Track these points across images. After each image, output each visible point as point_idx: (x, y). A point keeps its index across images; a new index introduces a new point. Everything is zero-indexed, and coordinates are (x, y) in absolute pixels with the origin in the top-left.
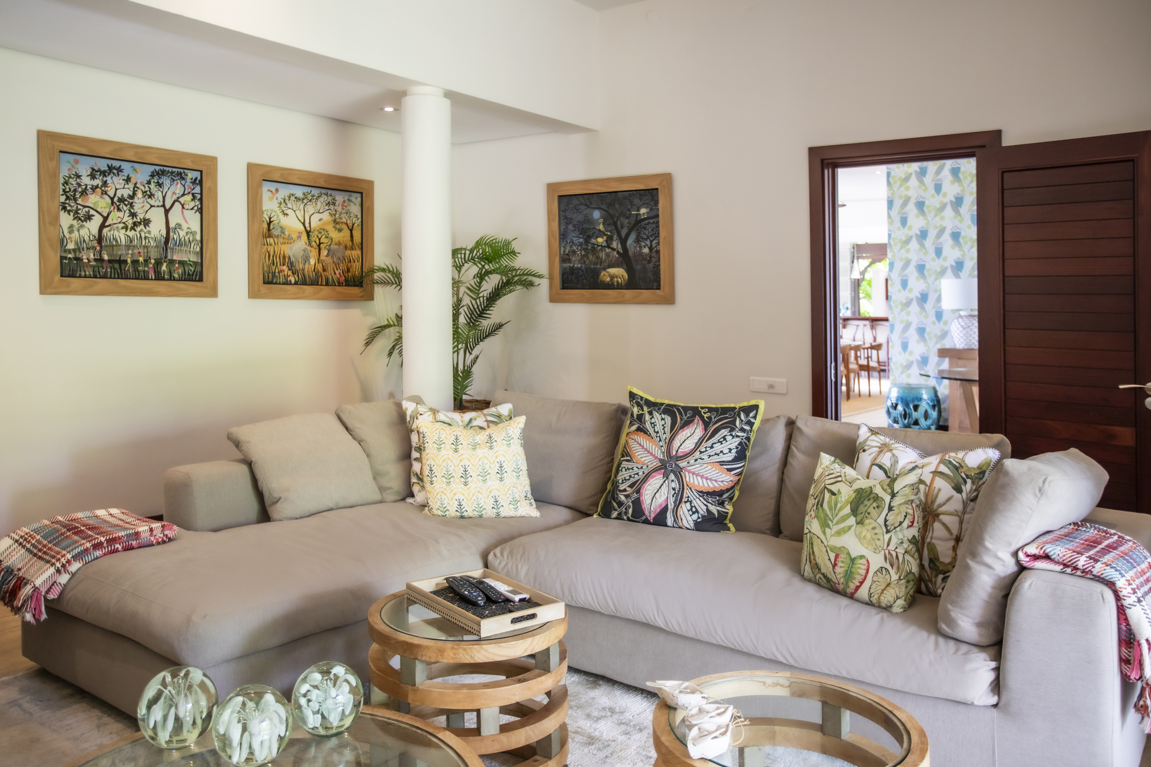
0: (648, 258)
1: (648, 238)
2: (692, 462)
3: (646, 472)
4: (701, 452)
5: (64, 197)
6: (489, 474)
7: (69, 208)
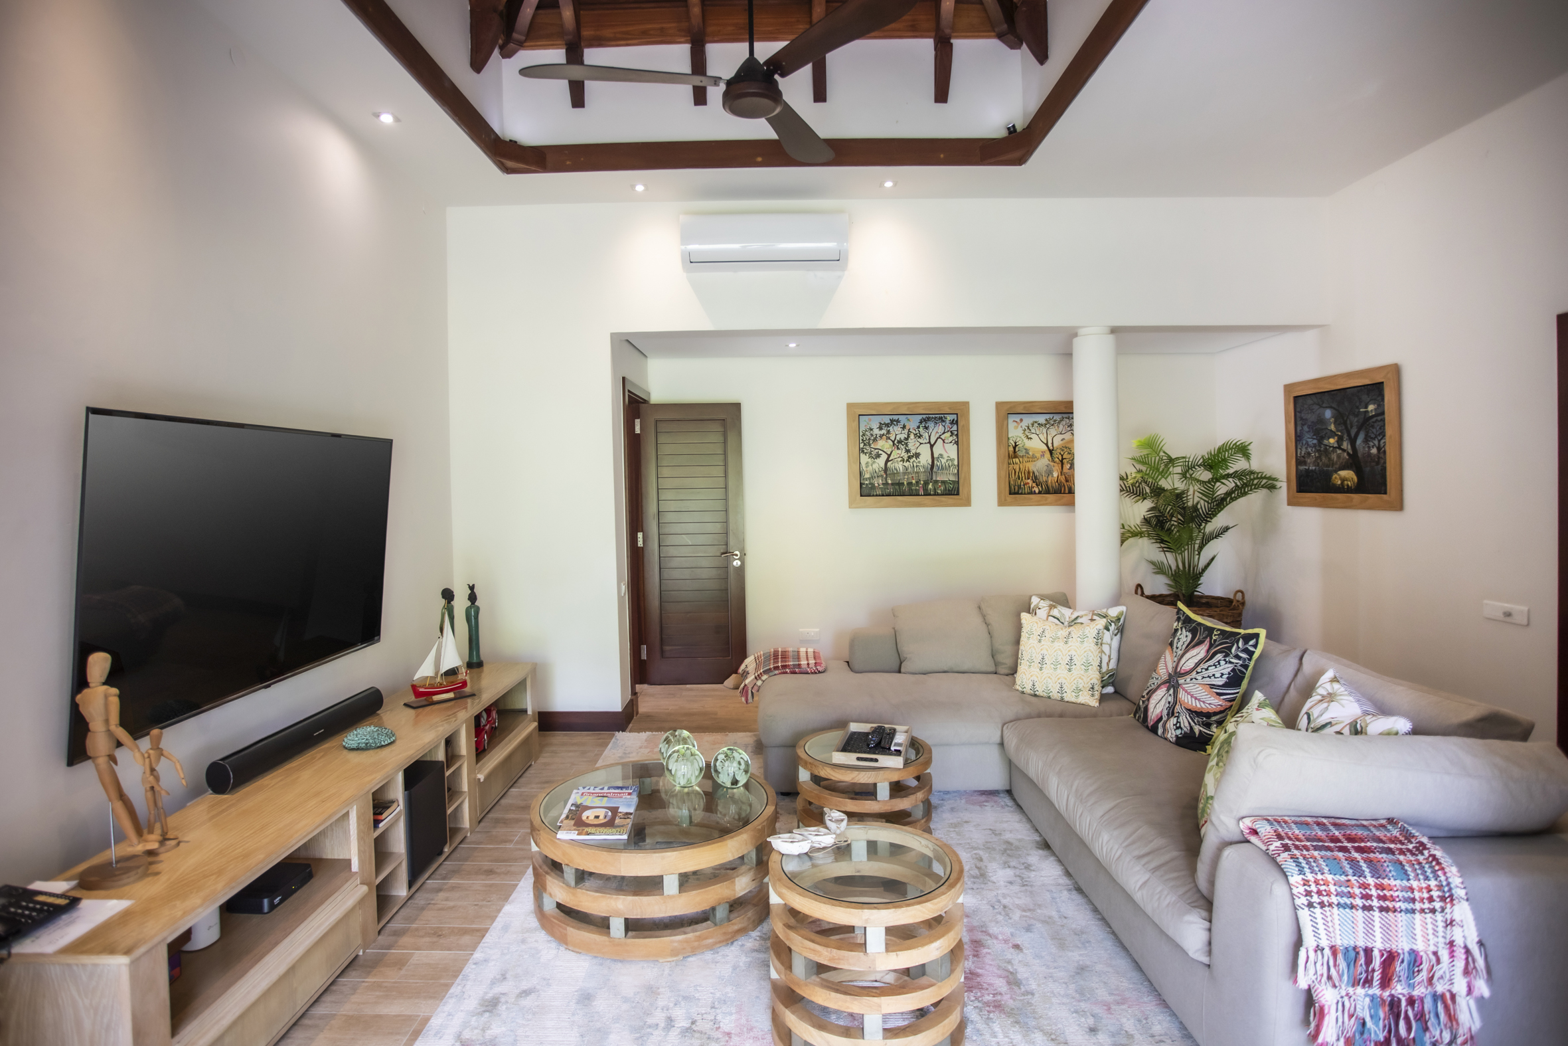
0: (1376, 460)
1: (1376, 437)
2: (1188, 680)
3: (1159, 683)
4: (1198, 673)
5: (863, 444)
6: (1060, 664)
7: (865, 451)
